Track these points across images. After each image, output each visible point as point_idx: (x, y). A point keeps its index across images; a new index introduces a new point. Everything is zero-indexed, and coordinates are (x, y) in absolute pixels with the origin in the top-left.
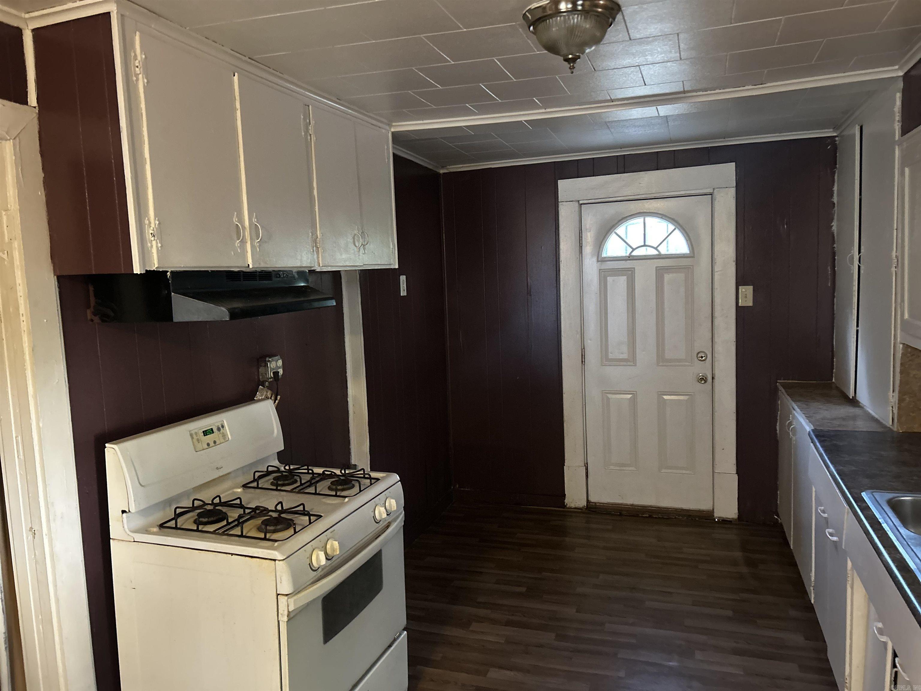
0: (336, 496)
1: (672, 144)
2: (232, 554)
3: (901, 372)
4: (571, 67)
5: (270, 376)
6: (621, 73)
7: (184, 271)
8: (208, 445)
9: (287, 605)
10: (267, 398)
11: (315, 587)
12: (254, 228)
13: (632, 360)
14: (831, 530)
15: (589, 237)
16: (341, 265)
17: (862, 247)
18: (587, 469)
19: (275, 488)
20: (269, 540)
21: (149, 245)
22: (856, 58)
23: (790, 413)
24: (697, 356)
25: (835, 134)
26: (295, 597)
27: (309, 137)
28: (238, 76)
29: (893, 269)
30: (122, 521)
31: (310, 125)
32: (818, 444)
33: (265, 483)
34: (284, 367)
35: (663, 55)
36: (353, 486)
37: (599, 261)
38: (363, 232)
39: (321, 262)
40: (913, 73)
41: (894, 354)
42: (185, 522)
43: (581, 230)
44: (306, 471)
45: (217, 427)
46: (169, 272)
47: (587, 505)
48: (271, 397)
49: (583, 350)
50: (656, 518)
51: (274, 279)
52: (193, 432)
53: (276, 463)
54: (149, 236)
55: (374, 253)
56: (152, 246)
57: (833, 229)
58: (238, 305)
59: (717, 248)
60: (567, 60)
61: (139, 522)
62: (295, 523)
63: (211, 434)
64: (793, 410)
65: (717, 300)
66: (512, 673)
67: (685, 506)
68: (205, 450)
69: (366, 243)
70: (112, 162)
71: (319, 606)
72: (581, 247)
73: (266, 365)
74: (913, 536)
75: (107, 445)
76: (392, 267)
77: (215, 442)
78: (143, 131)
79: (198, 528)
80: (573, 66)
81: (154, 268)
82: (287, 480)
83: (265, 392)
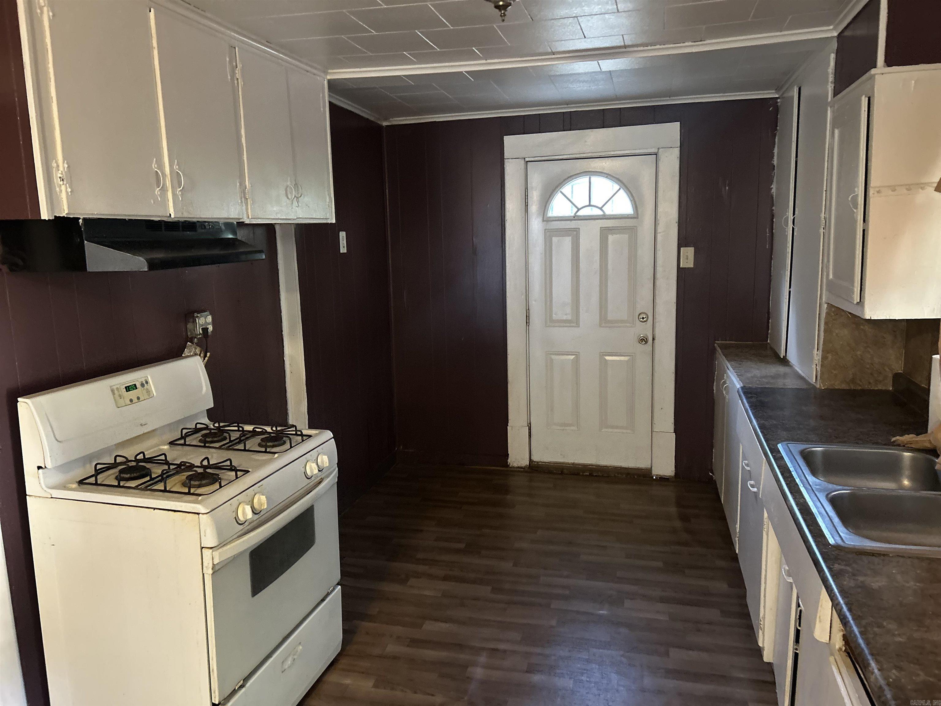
0: (266, 452)
1: (617, 102)
2: (154, 509)
3: (825, 331)
4: (502, 15)
5: (198, 332)
6: (560, 24)
7: (99, 219)
8: (131, 401)
9: (211, 557)
10: (196, 354)
11: (241, 540)
12: (176, 177)
13: (575, 322)
14: (752, 482)
15: (535, 196)
16: (273, 218)
17: (796, 209)
18: (530, 429)
19: (203, 445)
20: (193, 494)
21: (58, 189)
22: (791, 16)
23: (725, 372)
24: (638, 317)
25: (777, 96)
26: (220, 550)
27: (236, 82)
28: (155, 11)
29: (822, 231)
30: (38, 477)
31: (237, 69)
32: (745, 401)
33: (193, 440)
34: (214, 323)
35: (600, 6)
36: (284, 443)
37: (545, 221)
38: (296, 184)
39: (250, 215)
40: (846, 33)
41: (819, 314)
42: (106, 478)
43: (527, 188)
44: (236, 428)
45: (140, 383)
46: (81, 219)
47: (529, 464)
48: (200, 353)
49: (528, 310)
50: (596, 476)
51: (200, 230)
52: (115, 387)
53: (206, 421)
54: (57, 179)
55: (309, 207)
56: (61, 191)
57: (772, 192)
58: (159, 255)
59: (660, 210)
60: (498, 7)
61: (58, 478)
62: (220, 478)
63: (134, 390)
64: (728, 370)
65: (659, 262)
66: (447, 625)
67: (624, 464)
68: (127, 406)
69: (299, 196)
70: (15, 100)
71: (246, 560)
72: (527, 206)
73: (194, 322)
74: (818, 483)
75: (19, 399)
76: (329, 222)
77: (138, 398)
78: (49, 67)
79: (119, 483)
80: (504, 13)
81: (64, 214)
82: (216, 437)
83: (194, 349)
